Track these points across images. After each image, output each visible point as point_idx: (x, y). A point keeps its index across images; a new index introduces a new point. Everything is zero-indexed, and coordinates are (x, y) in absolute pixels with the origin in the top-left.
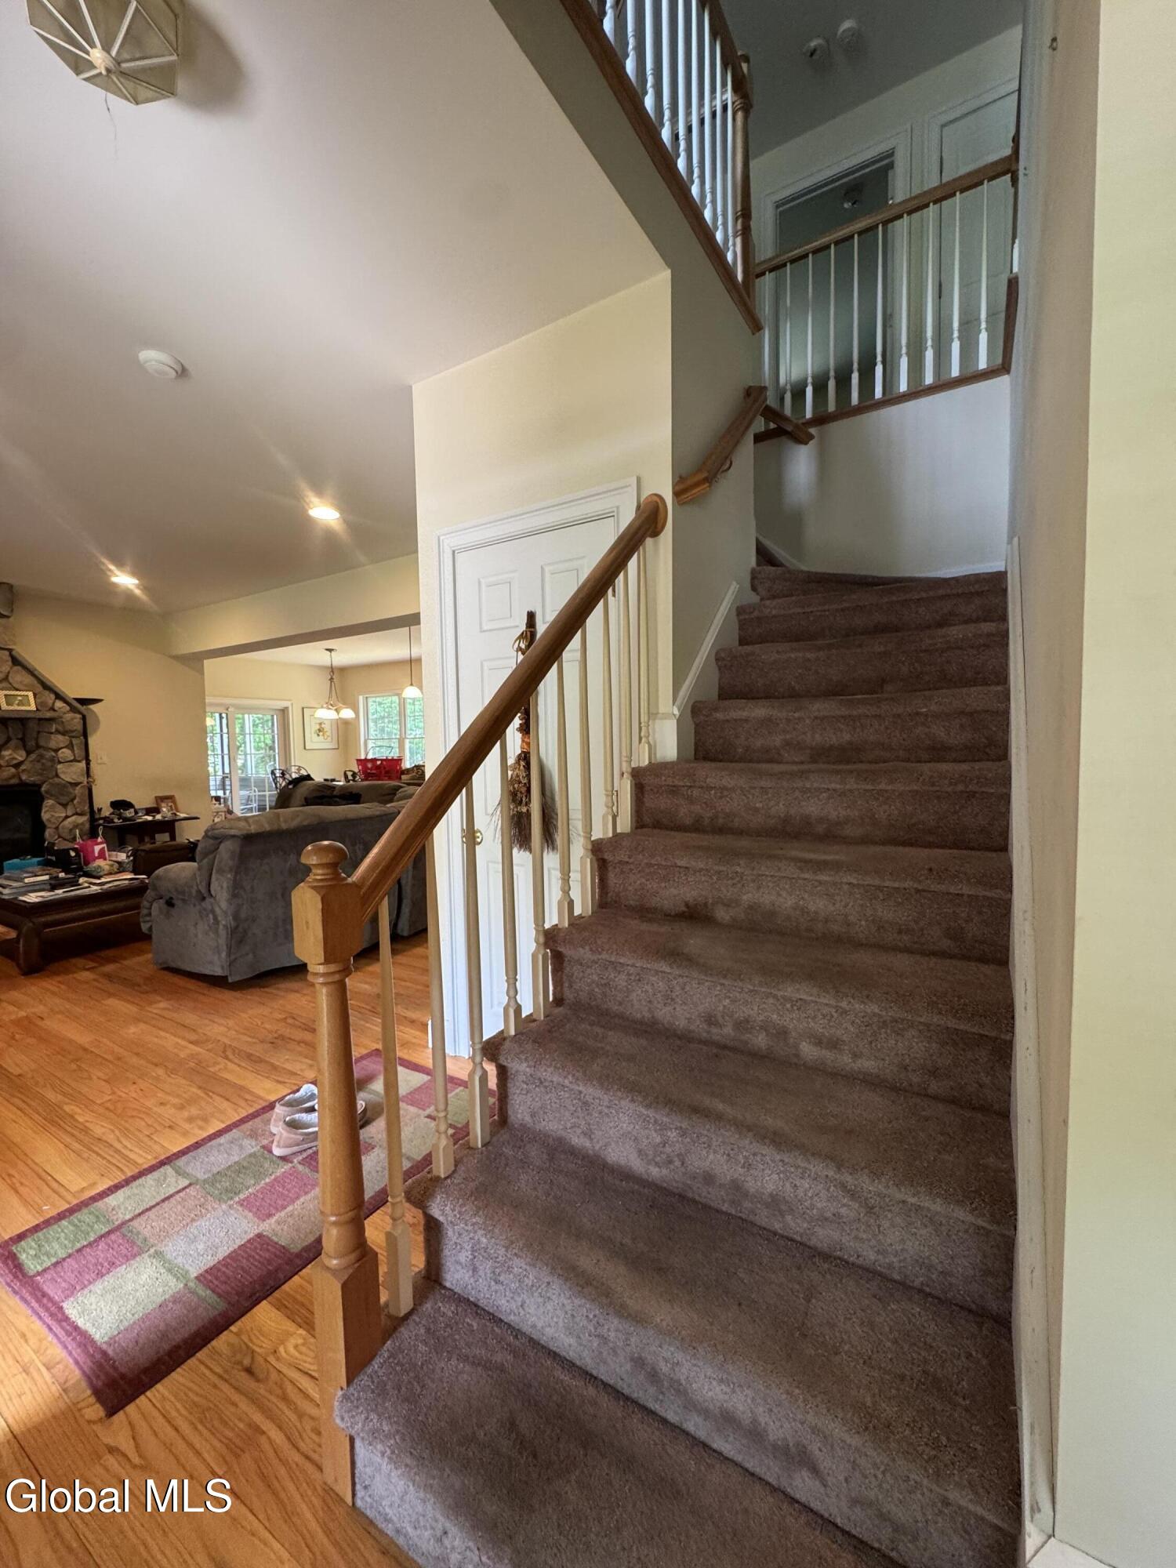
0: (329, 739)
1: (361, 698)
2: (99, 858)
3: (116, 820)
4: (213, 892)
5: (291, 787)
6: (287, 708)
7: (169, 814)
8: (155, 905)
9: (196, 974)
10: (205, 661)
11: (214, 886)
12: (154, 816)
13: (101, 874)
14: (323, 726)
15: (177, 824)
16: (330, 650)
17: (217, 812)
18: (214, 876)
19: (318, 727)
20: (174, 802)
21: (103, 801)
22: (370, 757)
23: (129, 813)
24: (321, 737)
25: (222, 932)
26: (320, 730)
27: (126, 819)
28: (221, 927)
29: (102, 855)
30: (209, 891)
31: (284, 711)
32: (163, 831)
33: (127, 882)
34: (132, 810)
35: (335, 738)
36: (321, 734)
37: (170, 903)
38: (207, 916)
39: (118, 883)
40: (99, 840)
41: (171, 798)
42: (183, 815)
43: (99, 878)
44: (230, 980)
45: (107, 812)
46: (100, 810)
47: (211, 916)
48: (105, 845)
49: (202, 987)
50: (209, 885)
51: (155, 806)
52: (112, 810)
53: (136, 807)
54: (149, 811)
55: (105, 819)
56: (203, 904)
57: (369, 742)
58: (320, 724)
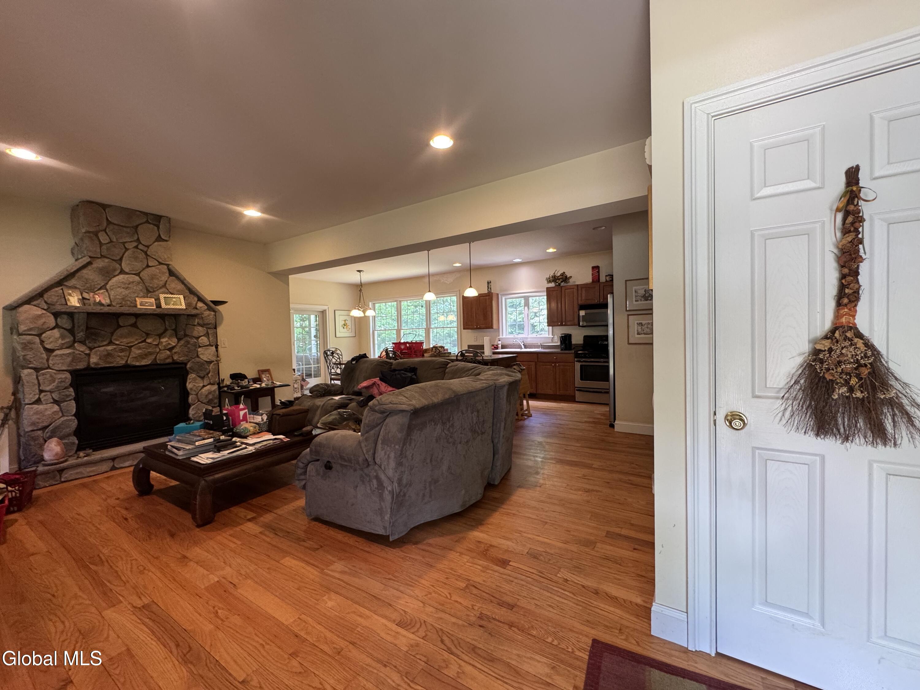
0: (350, 330)
1: (370, 304)
2: (243, 421)
3: (236, 388)
4: (378, 460)
5: (354, 362)
6: (325, 310)
7: (270, 383)
8: (310, 467)
9: (354, 529)
10: (290, 276)
11: (380, 454)
12: (260, 384)
13: (248, 434)
14: (347, 322)
15: (276, 389)
16: (359, 271)
17: (296, 380)
18: (379, 446)
19: (343, 323)
20: (270, 374)
21: (225, 375)
22: (402, 341)
23: (245, 383)
24: (345, 329)
25: (388, 497)
26: (344, 325)
27: (243, 387)
28: (387, 492)
29: (245, 419)
30: (374, 459)
31: (323, 312)
32: (266, 395)
33: (271, 441)
34: (246, 380)
35: (354, 330)
36: (345, 327)
37: (328, 466)
38: (370, 481)
39: (265, 443)
40: (241, 406)
41: (268, 371)
42: (278, 383)
43: (245, 437)
44: (391, 540)
45: (228, 381)
46: (223, 380)
47: (375, 482)
48: (247, 410)
49: (361, 543)
50: (374, 454)
51: (257, 376)
52: (231, 381)
53: (249, 378)
54: (255, 380)
55: (227, 386)
56: (366, 471)
57: (376, 332)
58: (345, 321)
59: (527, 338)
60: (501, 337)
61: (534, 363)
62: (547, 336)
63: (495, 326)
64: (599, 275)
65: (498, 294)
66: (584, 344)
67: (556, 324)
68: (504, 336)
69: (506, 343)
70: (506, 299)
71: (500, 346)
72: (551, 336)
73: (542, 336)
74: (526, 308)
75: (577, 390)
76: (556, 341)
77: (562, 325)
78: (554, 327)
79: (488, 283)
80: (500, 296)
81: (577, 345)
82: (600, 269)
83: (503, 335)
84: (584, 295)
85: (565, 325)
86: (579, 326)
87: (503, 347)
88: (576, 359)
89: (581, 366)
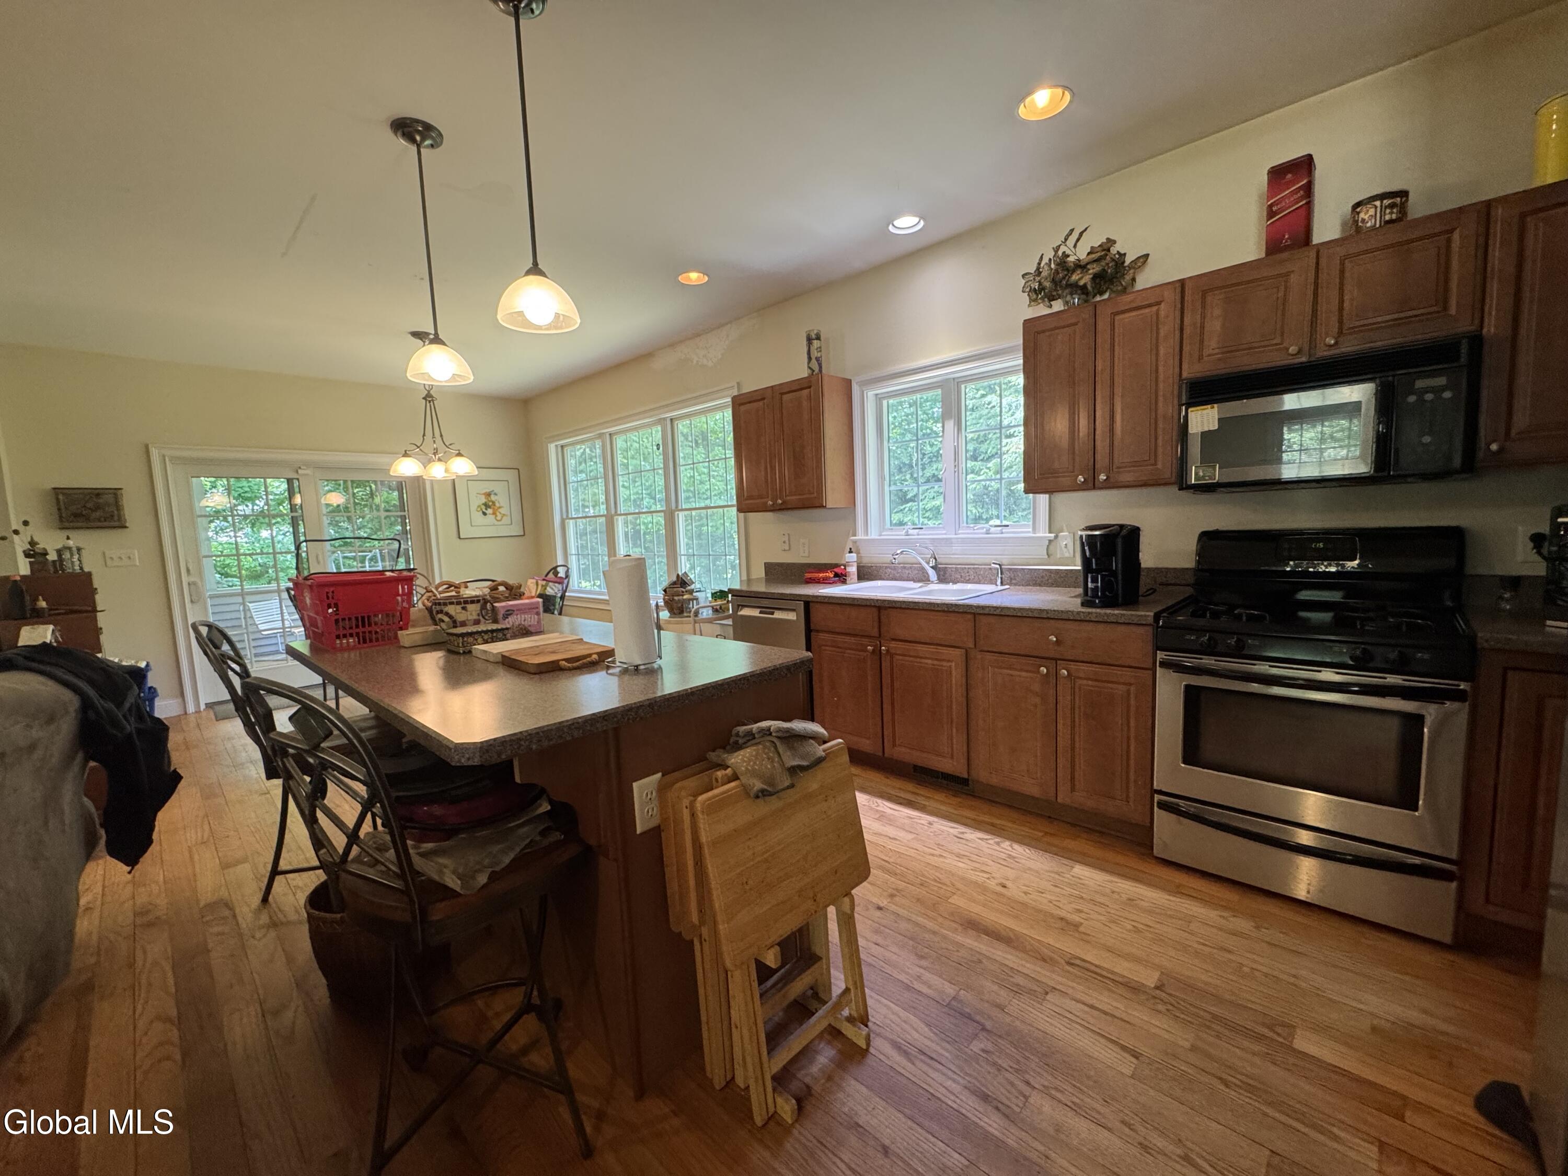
0: (507, 519)
14: (493, 498)
19: (482, 500)
24: (491, 517)
26: (486, 506)
35: (517, 516)
36: (490, 511)
57: (571, 523)
58: (488, 495)
59: (948, 541)
60: (860, 536)
61: (958, 652)
62: (1026, 531)
63: (833, 495)
64: (1309, 206)
65: (849, 382)
66: (1198, 570)
67: (1066, 481)
68: (873, 534)
69: (873, 556)
70: (879, 399)
71: (853, 569)
72: (1044, 533)
73: (1008, 533)
74: (950, 425)
75: (1163, 806)
76: (1068, 553)
77: (1091, 484)
78: (1062, 498)
79: (809, 340)
80: (856, 389)
81: (1165, 577)
82: (1319, 173)
83: (866, 533)
84: (1215, 326)
85: (1109, 485)
86: (1183, 485)
87: (865, 574)
88: (1161, 655)
89: (1190, 692)
